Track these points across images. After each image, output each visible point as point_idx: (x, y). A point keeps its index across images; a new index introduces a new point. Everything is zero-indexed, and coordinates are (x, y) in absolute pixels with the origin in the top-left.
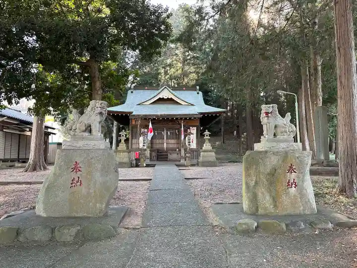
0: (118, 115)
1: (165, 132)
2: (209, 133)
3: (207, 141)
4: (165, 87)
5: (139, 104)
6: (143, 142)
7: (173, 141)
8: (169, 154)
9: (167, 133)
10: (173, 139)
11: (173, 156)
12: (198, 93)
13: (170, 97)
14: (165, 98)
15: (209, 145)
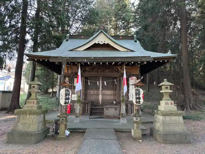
0: (44, 61)
1: (101, 82)
2: (170, 84)
3: (166, 97)
4: (101, 32)
5: (71, 50)
6: (64, 97)
7: (109, 92)
8: (105, 109)
9: (103, 84)
10: (110, 89)
11: (110, 111)
12: (136, 41)
13: (106, 43)
14: (101, 43)
15: (171, 104)
